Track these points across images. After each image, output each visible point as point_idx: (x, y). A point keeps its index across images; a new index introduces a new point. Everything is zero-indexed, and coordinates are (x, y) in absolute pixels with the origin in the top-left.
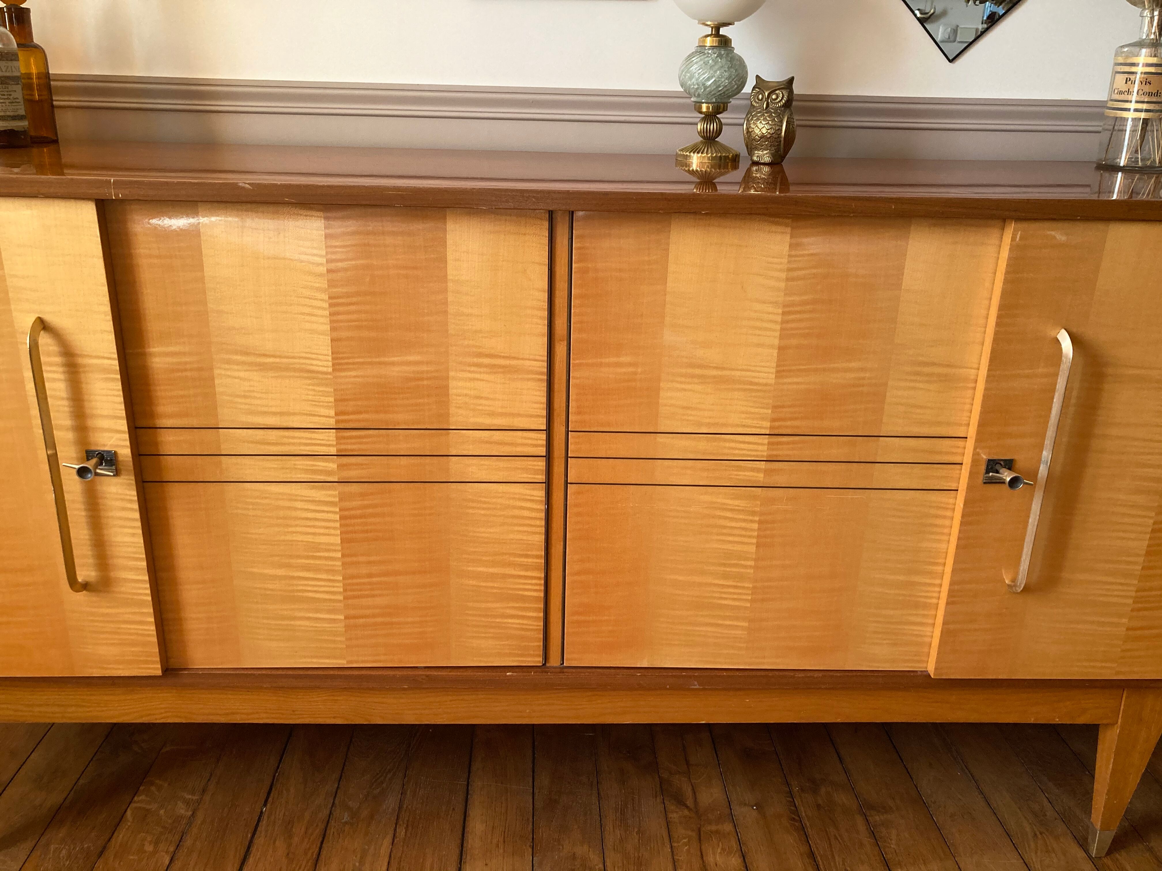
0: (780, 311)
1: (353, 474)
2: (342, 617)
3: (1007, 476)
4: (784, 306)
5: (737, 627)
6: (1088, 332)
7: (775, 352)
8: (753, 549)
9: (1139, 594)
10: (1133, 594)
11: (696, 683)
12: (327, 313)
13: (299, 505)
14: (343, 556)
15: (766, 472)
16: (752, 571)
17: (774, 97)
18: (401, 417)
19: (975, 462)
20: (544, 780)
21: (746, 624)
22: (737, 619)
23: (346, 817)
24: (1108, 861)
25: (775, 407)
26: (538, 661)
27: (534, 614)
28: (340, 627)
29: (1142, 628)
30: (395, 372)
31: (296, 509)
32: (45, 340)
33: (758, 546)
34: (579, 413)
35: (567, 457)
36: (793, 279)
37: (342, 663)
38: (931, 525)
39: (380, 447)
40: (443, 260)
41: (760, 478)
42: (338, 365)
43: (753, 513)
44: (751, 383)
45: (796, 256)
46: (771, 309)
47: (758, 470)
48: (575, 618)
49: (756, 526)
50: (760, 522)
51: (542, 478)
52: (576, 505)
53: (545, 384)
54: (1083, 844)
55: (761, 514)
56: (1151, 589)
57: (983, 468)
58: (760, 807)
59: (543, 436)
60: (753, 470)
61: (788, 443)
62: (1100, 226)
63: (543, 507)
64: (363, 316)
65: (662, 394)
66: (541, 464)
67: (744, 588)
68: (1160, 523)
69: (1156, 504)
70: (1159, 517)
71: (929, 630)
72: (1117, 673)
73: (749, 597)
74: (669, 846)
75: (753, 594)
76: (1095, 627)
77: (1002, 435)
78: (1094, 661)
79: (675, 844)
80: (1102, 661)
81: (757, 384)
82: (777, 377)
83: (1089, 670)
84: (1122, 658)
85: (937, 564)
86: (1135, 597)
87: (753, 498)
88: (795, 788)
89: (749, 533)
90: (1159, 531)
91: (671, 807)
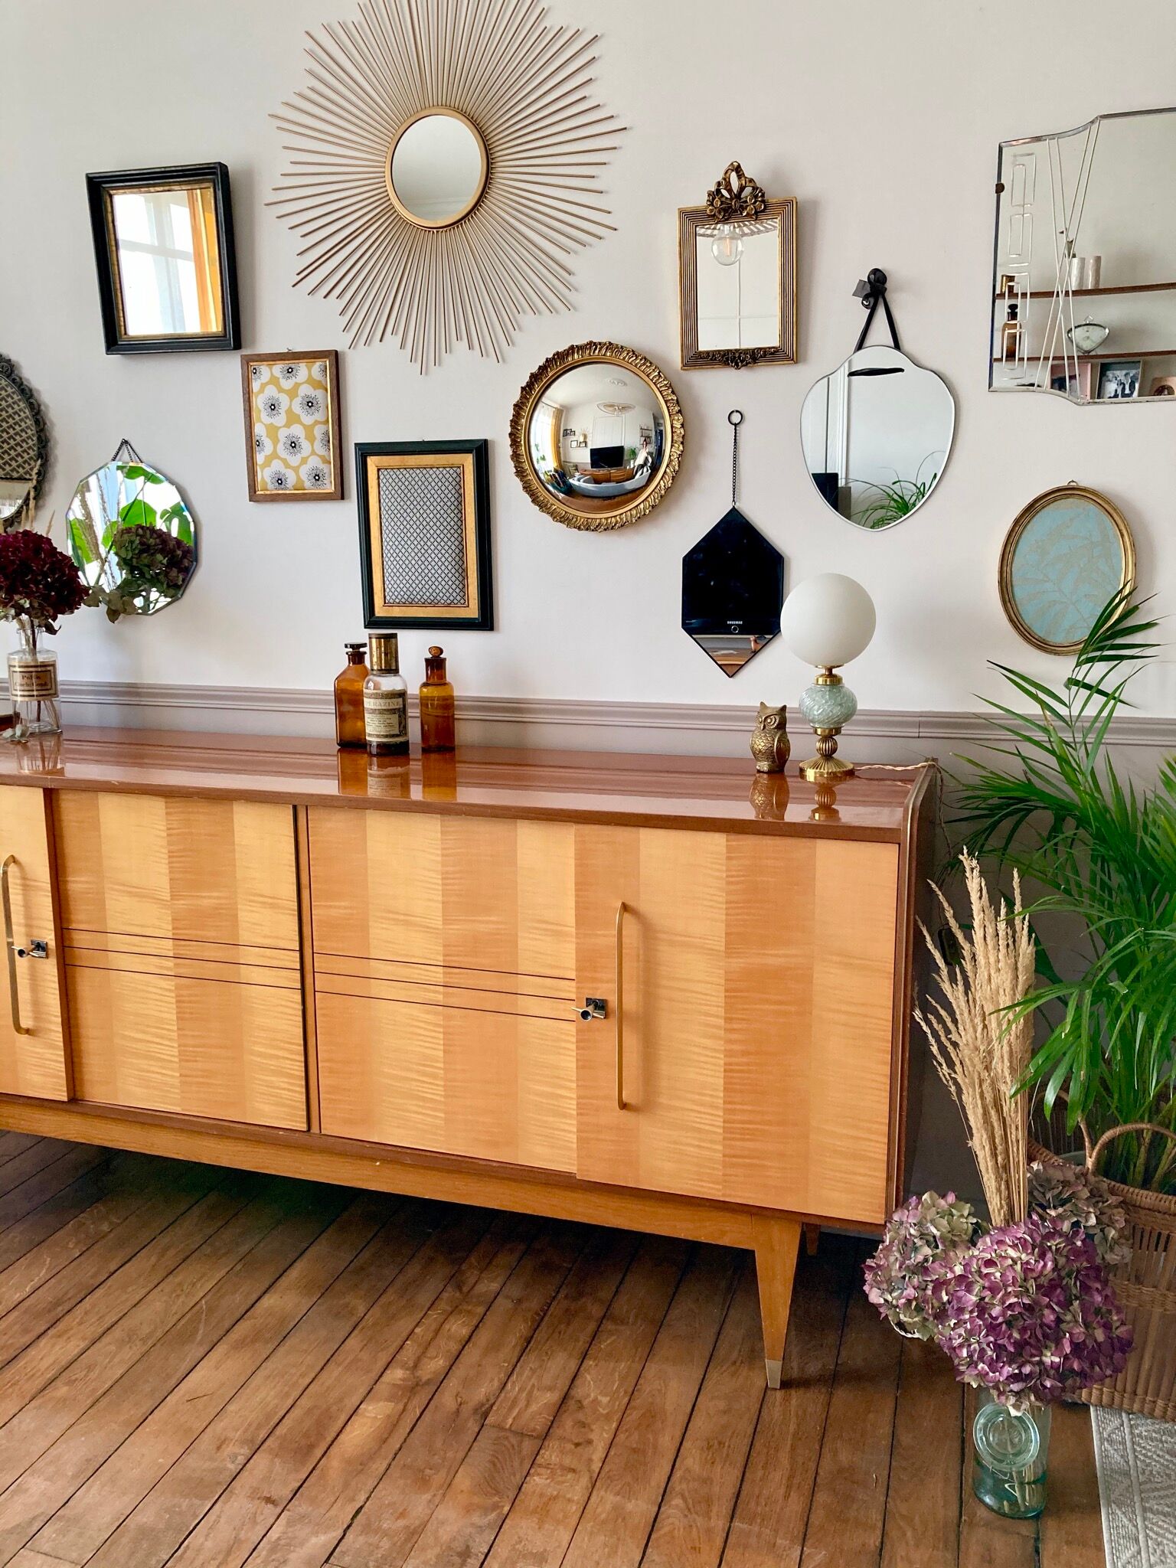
0: (440, 877)
1: (182, 971)
2: (178, 1075)
4: (443, 874)
5: (437, 1117)
7: (440, 906)
8: (441, 1054)
9: (726, 1125)
10: (722, 1124)
11: (409, 1158)
12: (167, 861)
13: (152, 990)
14: (178, 1029)
15: (445, 995)
16: (442, 1072)
18: (211, 934)
19: (579, 999)
21: (442, 1115)
22: (435, 1110)
25: (444, 946)
26: (304, 1127)
27: (298, 1089)
28: (177, 1082)
29: (734, 1156)
30: (206, 902)
31: (148, 992)
32: (12, 869)
33: (444, 1052)
34: (319, 940)
35: (314, 972)
36: (446, 856)
37: (178, 1110)
38: (563, 1048)
39: (198, 954)
40: (232, 831)
41: (440, 998)
42: (173, 897)
43: (439, 1025)
44: (428, 927)
45: (446, 840)
46: (434, 875)
47: (439, 993)
49: (441, 1036)
50: (444, 1033)
51: (299, 986)
52: (321, 1009)
53: (297, 918)
55: (444, 1027)
56: (734, 1122)
58: (520, 1301)
59: (297, 954)
60: (435, 992)
61: (456, 974)
63: (300, 1007)
65: (371, 931)
66: (298, 975)
67: (437, 1085)
68: (730, 1064)
69: (723, 1048)
70: (729, 1060)
71: (574, 1137)
72: (723, 1195)
73: (443, 1093)
74: (424, 1312)
75: (445, 1091)
76: (697, 1150)
77: (594, 980)
78: (702, 1181)
79: (429, 1312)
80: (709, 1182)
81: (431, 928)
82: (443, 924)
83: (700, 1189)
84: (725, 1181)
85: (571, 1081)
86: (724, 1127)
87: (436, 1013)
88: (561, 1296)
89: (437, 1041)
90: (731, 1071)
91: (449, 1289)
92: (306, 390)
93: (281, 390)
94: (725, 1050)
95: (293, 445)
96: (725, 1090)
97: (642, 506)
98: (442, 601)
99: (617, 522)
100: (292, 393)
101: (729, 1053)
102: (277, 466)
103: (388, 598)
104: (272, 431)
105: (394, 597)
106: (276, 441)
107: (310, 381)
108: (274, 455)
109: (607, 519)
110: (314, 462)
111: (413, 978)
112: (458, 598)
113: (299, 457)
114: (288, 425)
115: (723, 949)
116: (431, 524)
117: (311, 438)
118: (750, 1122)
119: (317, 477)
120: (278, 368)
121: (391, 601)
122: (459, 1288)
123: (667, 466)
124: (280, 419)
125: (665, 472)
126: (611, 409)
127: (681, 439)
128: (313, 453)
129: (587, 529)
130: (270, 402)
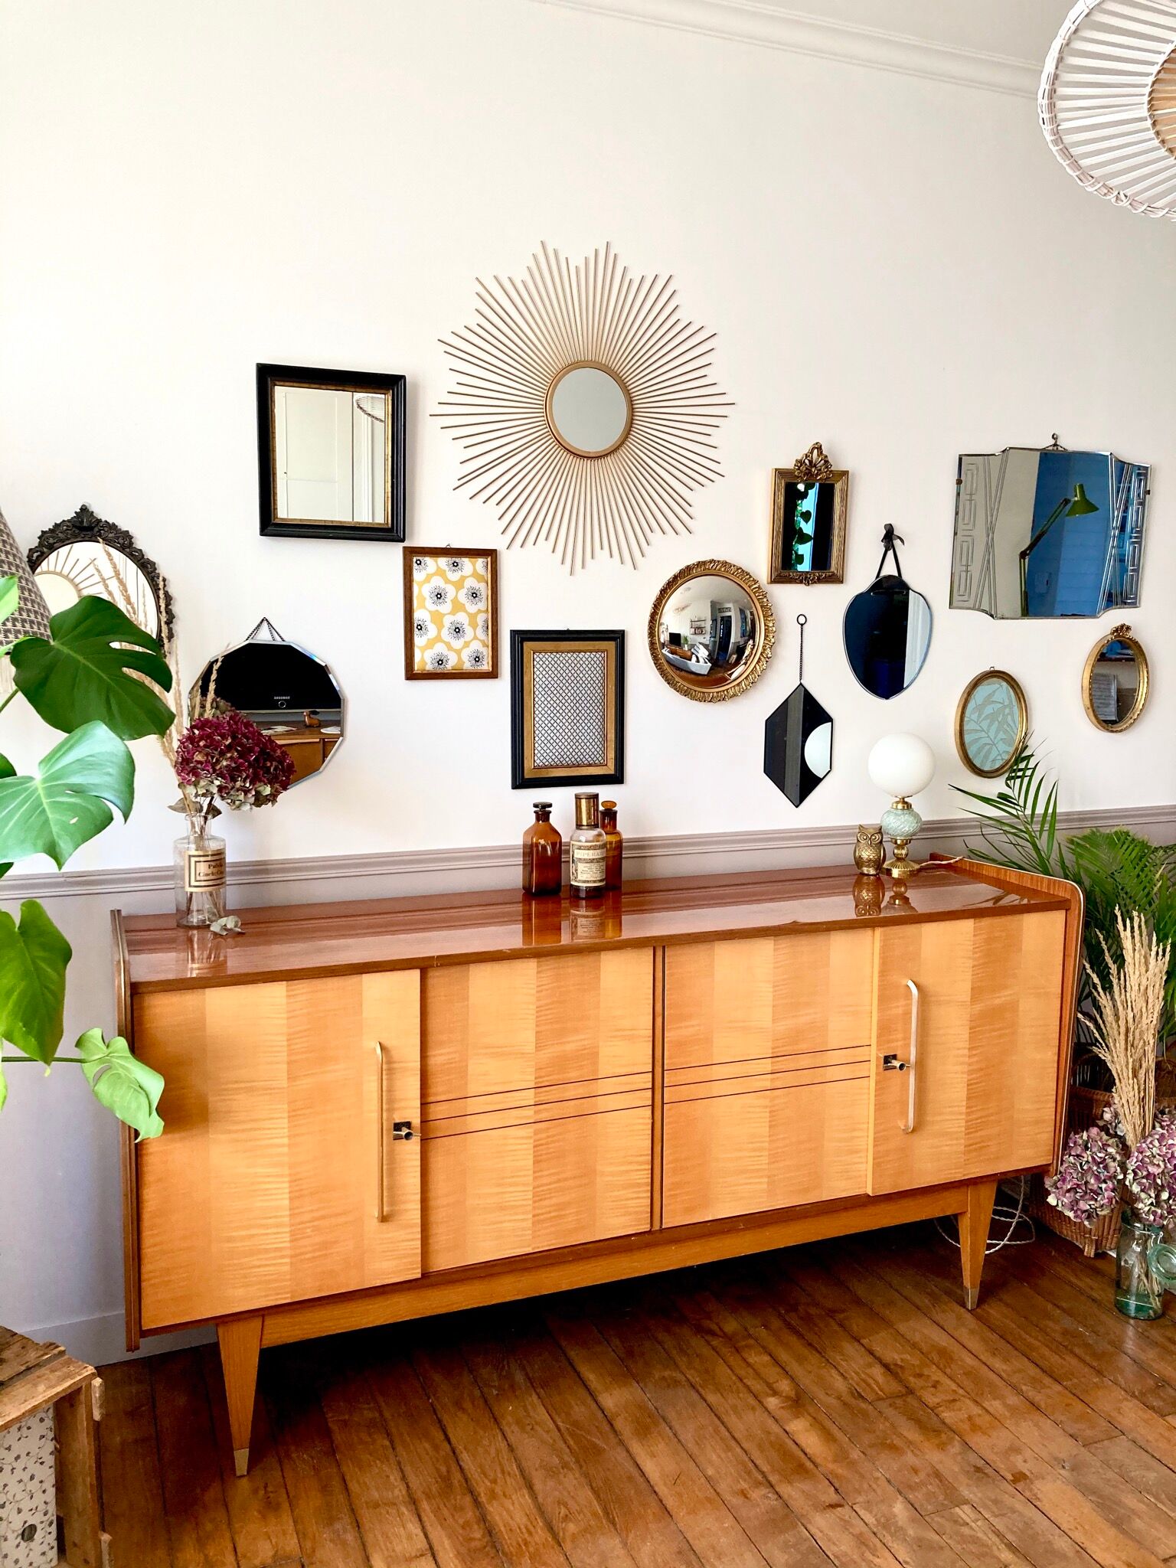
0: (772, 986)
1: (544, 1116)
2: (531, 1216)
3: (897, 1064)
4: (774, 983)
5: (761, 1183)
6: (922, 980)
7: (771, 1009)
8: (767, 1129)
9: (967, 1124)
10: (964, 1124)
12: (534, 1016)
13: (511, 1141)
14: (534, 1172)
15: (772, 1080)
16: (767, 1144)
18: (573, 1075)
19: (878, 1058)
20: (616, 1342)
21: (766, 1180)
22: (761, 1177)
23: (495, 1392)
24: (979, 1310)
25: (774, 1041)
26: (647, 1227)
27: (645, 1195)
28: (529, 1224)
29: (971, 1145)
30: (569, 1047)
31: (509, 1144)
33: (770, 1127)
34: (670, 1059)
35: (663, 1087)
36: (778, 968)
37: (529, 1250)
39: (557, 1097)
40: (598, 978)
41: (768, 1085)
42: (538, 1048)
43: (766, 1107)
44: (760, 1028)
46: (768, 985)
47: (767, 1080)
48: (668, 1193)
49: (768, 1114)
50: (770, 1112)
51: (649, 1102)
52: (668, 1117)
53: (652, 1044)
54: (963, 1305)
55: (770, 1107)
56: (972, 1120)
57: (882, 1061)
58: (766, 1327)
59: (650, 1075)
60: (764, 1080)
61: (781, 1061)
62: (918, 925)
63: (650, 1121)
64: (550, 1017)
65: (714, 1041)
66: (649, 1094)
67: (763, 1156)
68: (971, 1080)
70: (970, 1078)
71: (870, 1166)
73: (767, 1162)
75: (768, 1159)
76: (949, 1148)
77: (889, 1042)
78: (951, 1169)
80: (955, 1169)
81: (763, 1028)
82: (773, 1023)
83: (952, 1176)
84: (964, 1165)
85: (869, 1123)
86: (966, 1126)
87: (765, 1097)
89: (764, 1120)
90: (971, 1084)
91: (709, 1338)
92: (471, 583)
93: (447, 581)
94: (968, 1071)
95: (457, 630)
96: (968, 1099)
98: (585, 763)
99: (725, 695)
100: (459, 585)
101: (970, 1073)
102: (440, 649)
103: (538, 762)
104: (437, 618)
105: (543, 761)
106: (440, 626)
107: (475, 575)
108: (438, 639)
109: (718, 692)
110: (476, 646)
111: (751, 1072)
112: (599, 759)
113: (462, 641)
114: (453, 612)
115: (969, 999)
117: (474, 625)
118: (981, 1118)
119: (477, 659)
120: (443, 561)
121: (541, 764)
122: (713, 1334)
123: (761, 654)
124: (445, 608)
125: (760, 658)
128: (475, 638)
129: (704, 701)
130: (437, 591)
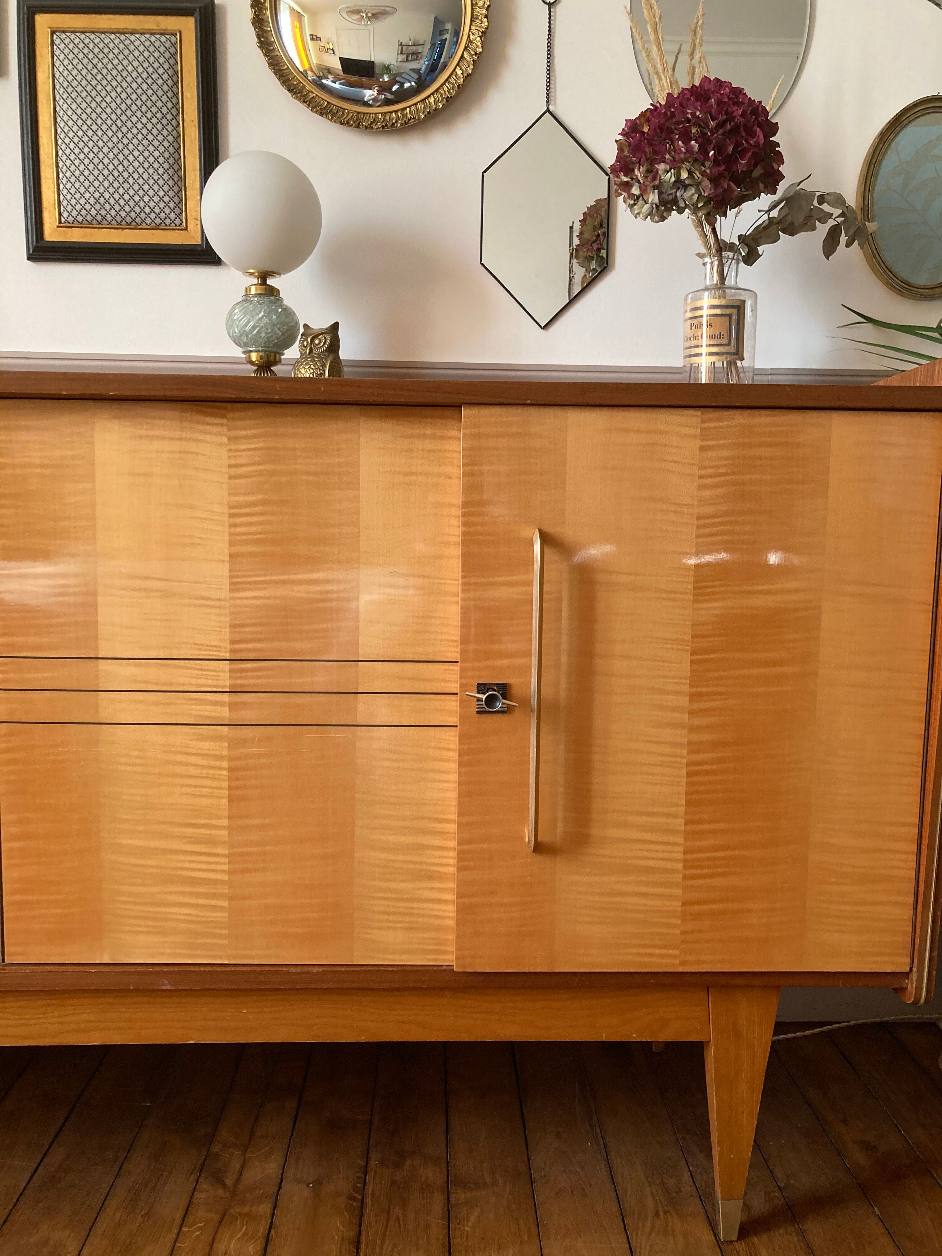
0: (226, 512)
4: (230, 507)
5: (215, 908)
6: (568, 533)
7: (226, 560)
8: (224, 803)
9: (689, 856)
10: (681, 856)
11: (166, 982)
15: (233, 706)
16: (225, 833)
17: (317, 342)
19: (464, 687)
21: (225, 903)
22: (214, 896)
24: (741, 1247)
25: (233, 626)
29: (700, 903)
33: (231, 799)
36: (238, 477)
38: (435, 771)
41: (224, 713)
43: (220, 758)
44: (203, 598)
45: (236, 451)
47: (222, 704)
48: (17, 898)
49: (225, 773)
50: (230, 769)
55: (230, 759)
56: (700, 850)
58: (318, 1184)
60: (215, 703)
61: (254, 670)
62: (558, 412)
65: (100, 610)
67: (217, 855)
68: (697, 763)
69: (686, 740)
70: (694, 757)
71: (451, 910)
72: (682, 963)
73: (226, 868)
74: (176, 1231)
75: (229, 863)
76: (641, 901)
77: (492, 655)
78: (652, 947)
79: (185, 1229)
80: (660, 947)
81: (208, 599)
82: (231, 590)
83: (646, 959)
84: (684, 942)
85: (448, 821)
86: (685, 861)
87: (218, 738)
88: (374, 1162)
89: (216, 784)
90: (697, 774)
91: (204, 1185)
94: (690, 743)
96: (689, 803)
97: (432, 99)
98: (148, 221)
99: (398, 118)
101: (694, 747)
103: (65, 214)
105: (74, 213)
111: (178, 684)
112: (172, 216)
116: (134, 108)
118: (724, 848)
121: (70, 219)
122: (218, 1180)
123: (466, 48)
125: (462, 56)
126: (357, 17)
127: (484, 11)
129: (358, 126)
